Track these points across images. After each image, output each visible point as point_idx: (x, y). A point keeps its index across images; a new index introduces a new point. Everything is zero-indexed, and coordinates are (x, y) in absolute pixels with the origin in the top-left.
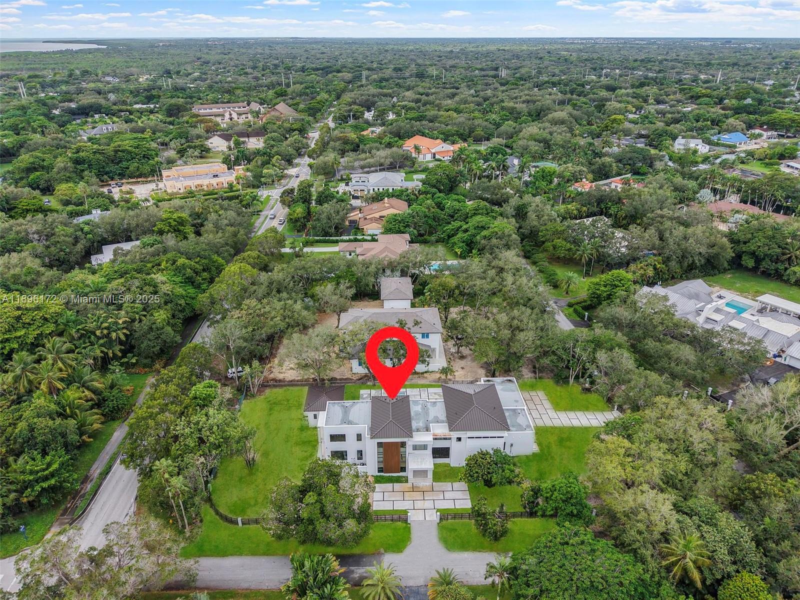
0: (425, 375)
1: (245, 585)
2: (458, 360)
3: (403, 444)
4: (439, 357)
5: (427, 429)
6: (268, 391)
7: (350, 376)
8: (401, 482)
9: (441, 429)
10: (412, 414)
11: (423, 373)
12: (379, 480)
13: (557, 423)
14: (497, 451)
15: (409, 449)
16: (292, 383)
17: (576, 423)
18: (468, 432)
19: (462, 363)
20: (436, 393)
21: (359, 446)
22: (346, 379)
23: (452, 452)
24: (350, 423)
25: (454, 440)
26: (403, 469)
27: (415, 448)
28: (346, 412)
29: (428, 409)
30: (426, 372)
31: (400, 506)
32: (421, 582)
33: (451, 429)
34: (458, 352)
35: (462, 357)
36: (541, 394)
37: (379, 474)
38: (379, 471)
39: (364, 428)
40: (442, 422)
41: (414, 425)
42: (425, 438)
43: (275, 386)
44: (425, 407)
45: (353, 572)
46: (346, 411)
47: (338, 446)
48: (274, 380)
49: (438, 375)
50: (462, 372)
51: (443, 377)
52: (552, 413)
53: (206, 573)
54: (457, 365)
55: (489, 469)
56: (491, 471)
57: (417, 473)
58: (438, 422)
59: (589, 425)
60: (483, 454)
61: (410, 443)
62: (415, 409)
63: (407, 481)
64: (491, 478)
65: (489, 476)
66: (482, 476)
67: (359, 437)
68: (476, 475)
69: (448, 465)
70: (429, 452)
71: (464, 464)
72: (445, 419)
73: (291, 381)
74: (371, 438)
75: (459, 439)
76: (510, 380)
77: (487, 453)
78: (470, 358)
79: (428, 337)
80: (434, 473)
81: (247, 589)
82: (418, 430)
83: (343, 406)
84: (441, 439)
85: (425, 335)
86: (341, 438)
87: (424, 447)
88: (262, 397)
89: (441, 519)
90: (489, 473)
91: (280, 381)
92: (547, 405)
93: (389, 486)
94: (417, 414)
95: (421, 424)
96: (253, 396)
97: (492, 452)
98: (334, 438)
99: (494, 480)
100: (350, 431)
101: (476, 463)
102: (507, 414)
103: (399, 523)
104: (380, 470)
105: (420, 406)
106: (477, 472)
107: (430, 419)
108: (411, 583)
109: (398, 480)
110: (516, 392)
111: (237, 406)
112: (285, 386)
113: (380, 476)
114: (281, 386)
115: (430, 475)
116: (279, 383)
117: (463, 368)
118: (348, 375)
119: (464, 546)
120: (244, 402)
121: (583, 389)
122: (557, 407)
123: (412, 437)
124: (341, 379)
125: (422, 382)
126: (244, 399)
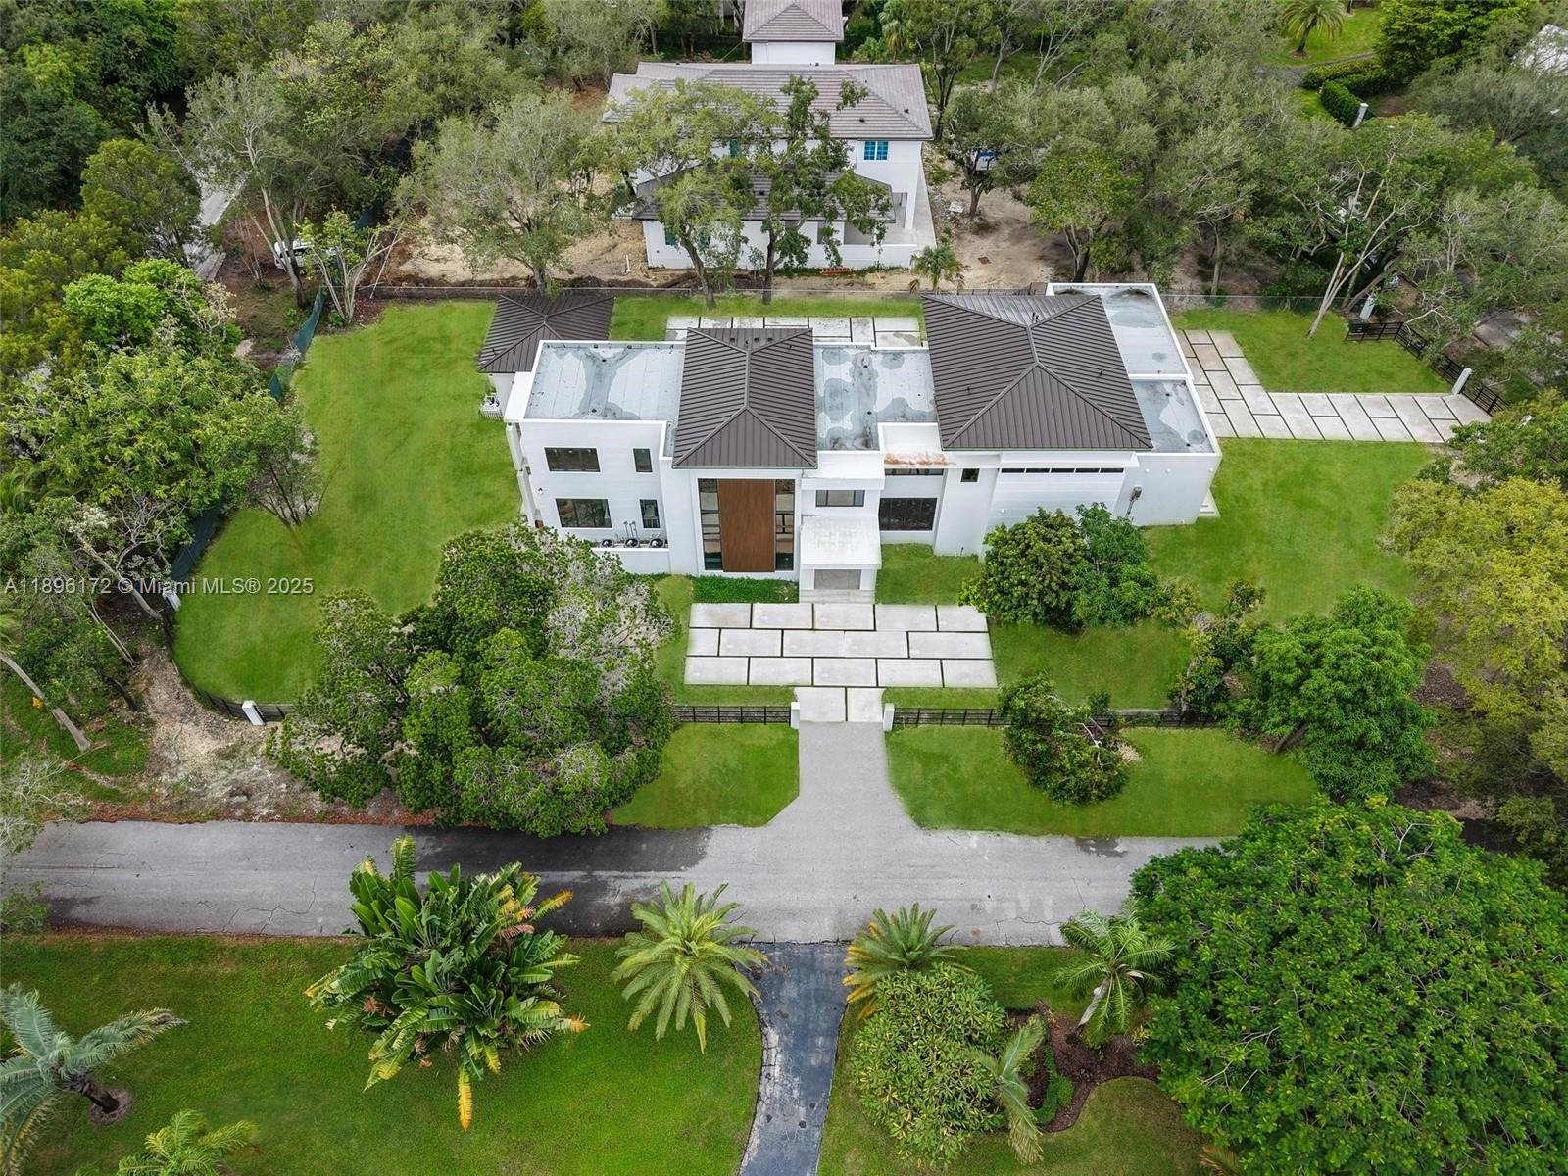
0: (870, 278)
1: (248, 921)
2: (970, 237)
3: (788, 487)
4: (916, 225)
5: (868, 441)
6: (391, 310)
7: (639, 276)
8: (776, 598)
9: (917, 443)
10: (821, 390)
11: (862, 273)
12: (708, 591)
13: (1274, 429)
14: (1095, 516)
15: (803, 503)
16: (464, 291)
17: (1332, 430)
18: (1004, 453)
19: (984, 245)
20: (901, 332)
21: (641, 486)
22: (627, 284)
23: (943, 517)
24: (611, 413)
25: (954, 480)
26: (785, 561)
27: (825, 499)
28: (599, 376)
29: (872, 376)
30: (872, 270)
31: (766, 673)
32: (823, 929)
33: (948, 445)
34: (973, 212)
35: (984, 229)
36: (1224, 340)
37: (709, 573)
38: (708, 566)
39: (655, 431)
40: (921, 418)
41: (825, 425)
42: (858, 469)
43: (411, 298)
44: (862, 369)
45: (602, 887)
46: (601, 372)
47: (577, 485)
48: (414, 279)
49: (906, 280)
50: (981, 273)
51: (926, 283)
52: (1257, 397)
53: (128, 876)
54: (969, 250)
55: (1066, 573)
56: (1072, 581)
57: (827, 578)
58: (904, 418)
59: (1376, 438)
60: (1049, 524)
61: (807, 484)
62: (829, 373)
63: (794, 598)
64: (1069, 604)
65: (1065, 596)
66: (1041, 594)
67: (643, 461)
68: (1019, 591)
69: (926, 550)
70: (871, 512)
71: (981, 550)
72: (928, 408)
73: (463, 284)
74: (677, 466)
75: (970, 475)
76: (1139, 293)
77: (1066, 523)
78: (1007, 232)
79: (883, 156)
80: (882, 576)
81: (252, 935)
82: (836, 443)
83: (593, 357)
84: (910, 473)
85: (877, 148)
86: (583, 459)
87: (856, 499)
88: (371, 328)
89: (897, 721)
90: (1064, 586)
91: (429, 282)
92: (1242, 370)
93: (738, 610)
94: (836, 390)
95: (847, 424)
96: (344, 325)
97: (1077, 519)
98: (562, 459)
99: (1079, 612)
100: (613, 442)
101: (1023, 554)
102: (1139, 393)
103: (765, 729)
104: (712, 560)
105: (849, 364)
106: (1023, 583)
107: (877, 408)
108: (791, 932)
109: (771, 593)
110: (1160, 330)
111: (293, 354)
112: (443, 298)
113: (713, 579)
114: (431, 298)
115: (868, 584)
116: (428, 290)
117: (984, 260)
118: (634, 273)
119: (969, 815)
120: (316, 339)
121: (1354, 327)
122: (1272, 377)
123: (813, 466)
124: (611, 284)
125: (860, 296)
126: (317, 332)
